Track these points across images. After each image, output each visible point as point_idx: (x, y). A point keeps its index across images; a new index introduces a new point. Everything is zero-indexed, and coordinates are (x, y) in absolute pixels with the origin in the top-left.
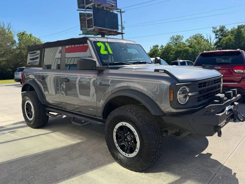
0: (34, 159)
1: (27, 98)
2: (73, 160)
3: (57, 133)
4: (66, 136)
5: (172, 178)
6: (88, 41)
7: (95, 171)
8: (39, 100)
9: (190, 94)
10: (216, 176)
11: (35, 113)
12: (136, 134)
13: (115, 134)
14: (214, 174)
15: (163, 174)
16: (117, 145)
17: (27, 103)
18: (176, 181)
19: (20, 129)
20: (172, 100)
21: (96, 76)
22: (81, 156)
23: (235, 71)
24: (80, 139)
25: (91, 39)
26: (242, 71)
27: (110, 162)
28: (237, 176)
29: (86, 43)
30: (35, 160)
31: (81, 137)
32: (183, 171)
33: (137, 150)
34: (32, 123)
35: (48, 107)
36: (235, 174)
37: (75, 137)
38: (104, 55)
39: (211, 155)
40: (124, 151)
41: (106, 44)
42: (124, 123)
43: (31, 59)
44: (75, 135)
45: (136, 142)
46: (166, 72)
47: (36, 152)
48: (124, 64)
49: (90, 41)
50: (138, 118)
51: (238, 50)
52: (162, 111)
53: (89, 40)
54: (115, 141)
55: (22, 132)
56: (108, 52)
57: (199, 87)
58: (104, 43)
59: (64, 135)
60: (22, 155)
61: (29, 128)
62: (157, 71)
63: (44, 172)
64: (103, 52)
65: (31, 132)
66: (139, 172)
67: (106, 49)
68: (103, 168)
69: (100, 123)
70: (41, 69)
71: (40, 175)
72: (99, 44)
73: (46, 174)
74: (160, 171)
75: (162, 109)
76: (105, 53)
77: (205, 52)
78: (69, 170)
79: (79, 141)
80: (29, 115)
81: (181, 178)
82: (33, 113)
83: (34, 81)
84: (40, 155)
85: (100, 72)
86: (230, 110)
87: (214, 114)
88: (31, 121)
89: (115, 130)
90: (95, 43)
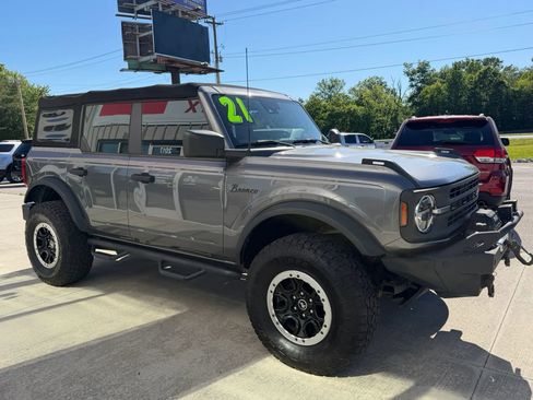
0: (81, 357)
1: (41, 217)
2: (173, 355)
3: (116, 295)
4: (139, 302)
5: (398, 386)
6: (200, 94)
7: (231, 377)
8: (72, 221)
9: (436, 211)
10: (484, 376)
11: (63, 252)
12: (323, 295)
13: (270, 297)
14: (478, 372)
15: (377, 377)
16: (275, 320)
17: (42, 229)
18: (408, 391)
19: (24, 288)
20: (404, 223)
21: (222, 169)
22: (188, 345)
23: (478, 159)
24: (174, 308)
25: (206, 89)
26: (492, 160)
27: (257, 357)
28: (524, 375)
29: (196, 96)
30: (84, 360)
31: (175, 303)
32: (415, 369)
33: (325, 330)
34: (54, 274)
35: (92, 237)
36: (518, 370)
37: (161, 304)
38: (237, 124)
39: (460, 333)
40: (291, 332)
41: (238, 100)
42: (295, 274)
43: (47, 129)
44: (158, 299)
45: (322, 313)
46: (388, 164)
47: (82, 342)
48: (275, 144)
49: (206, 94)
50: (329, 263)
51: (481, 115)
52: (382, 248)
53: (202, 91)
54: (272, 311)
55: (33, 296)
56: (244, 118)
57: (452, 196)
58: (232, 97)
59: (133, 300)
60: (48, 348)
61: (44, 286)
62: (366, 162)
63: (116, 386)
64: (233, 118)
65: (53, 294)
66: (328, 375)
67: (239, 112)
68: (246, 370)
69: (228, 272)
70: (78, 151)
71: (109, 392)
72: (223, 101)
73: (121, 389)
74: (369, 372)
75: (383, 243)
76: (238, 119)
77: (414, 118)
78: (170, 379)
79: (173, 313)
80: (43, 256)
81: (417, 385)
82: (57, 253)
83: (56, 178)
84: (92, 347)
85: (231, 162)
86: (505, 242)
87: (482, 250)
88: (52, 270)
89: (272, 288)
90: (216, 96)
